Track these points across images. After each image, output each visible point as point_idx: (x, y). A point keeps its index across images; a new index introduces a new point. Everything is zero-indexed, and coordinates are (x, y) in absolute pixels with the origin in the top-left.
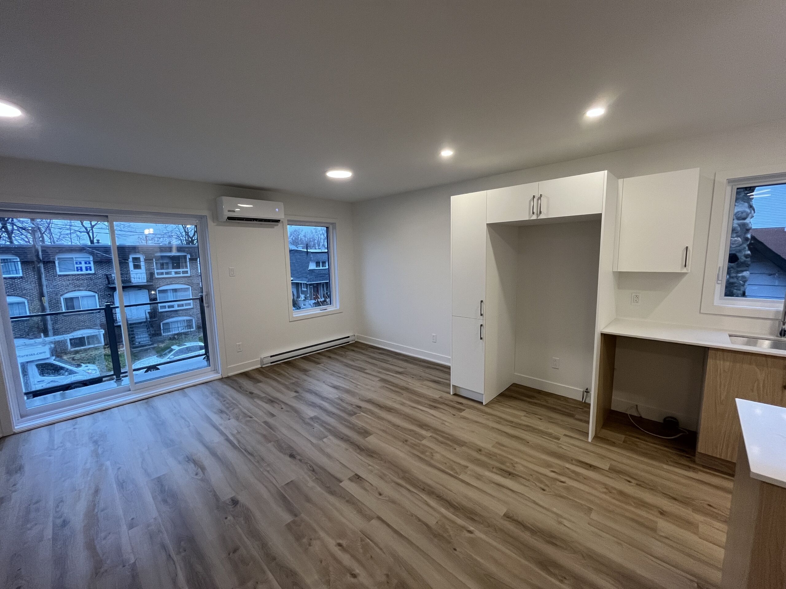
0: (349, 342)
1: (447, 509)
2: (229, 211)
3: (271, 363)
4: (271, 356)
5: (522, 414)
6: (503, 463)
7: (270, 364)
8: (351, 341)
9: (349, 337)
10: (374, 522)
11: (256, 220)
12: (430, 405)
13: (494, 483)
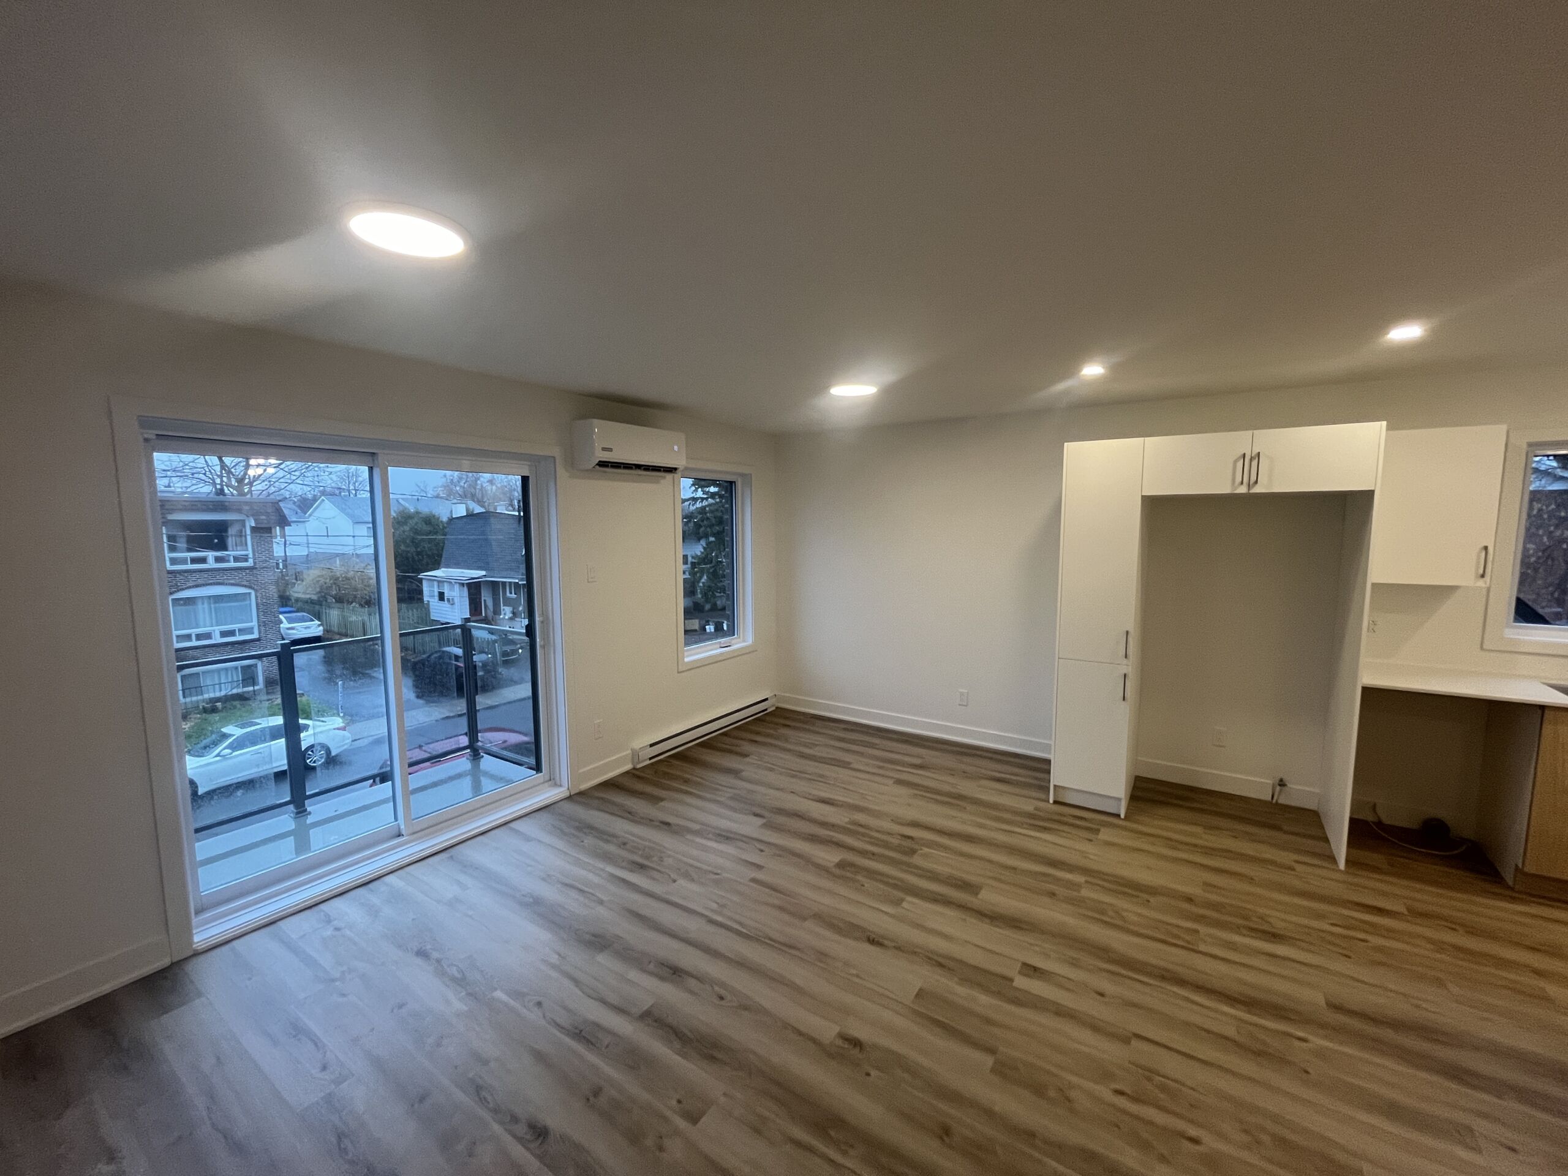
0: (766, 710)
1: (1232, 1006)
2: (604, 449)
3: (650, 759)
4: (652, 745)
5: (1198, 830)
6: (1246, 918)
7: (648, 762)
8: (770, 707)
9: (766, 700)
10: (1135, 1043)
11: (638, 467)
12: (1030, 825)
13: (1263, 953)
